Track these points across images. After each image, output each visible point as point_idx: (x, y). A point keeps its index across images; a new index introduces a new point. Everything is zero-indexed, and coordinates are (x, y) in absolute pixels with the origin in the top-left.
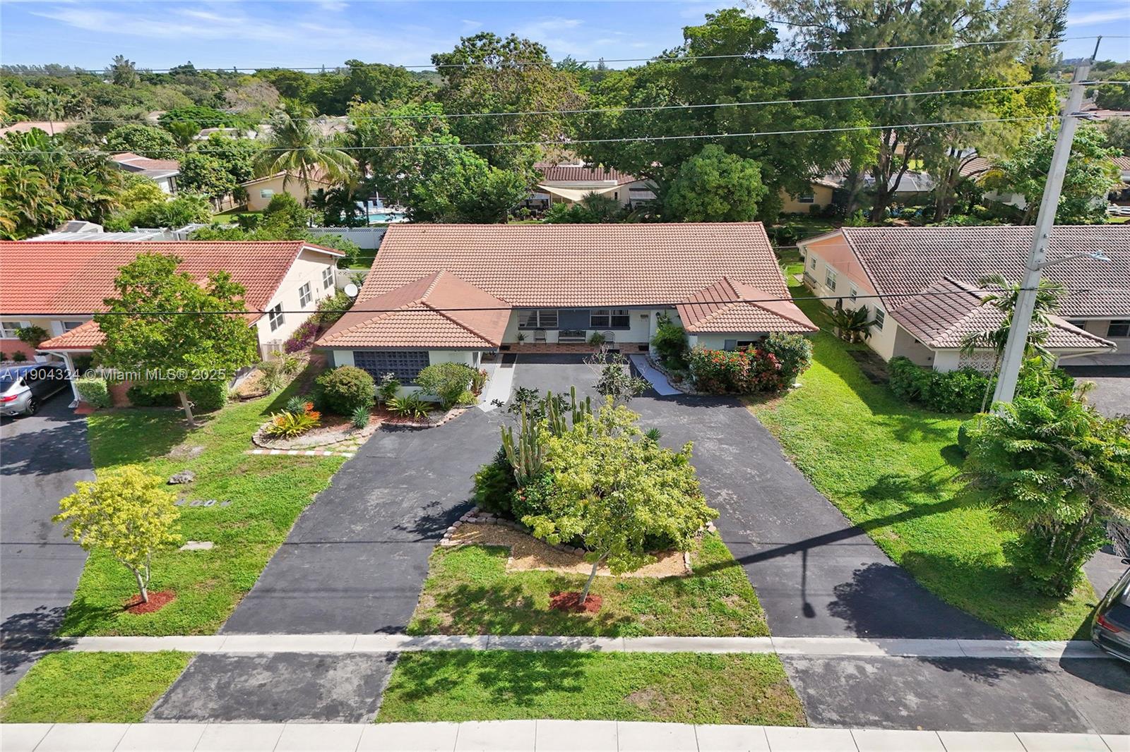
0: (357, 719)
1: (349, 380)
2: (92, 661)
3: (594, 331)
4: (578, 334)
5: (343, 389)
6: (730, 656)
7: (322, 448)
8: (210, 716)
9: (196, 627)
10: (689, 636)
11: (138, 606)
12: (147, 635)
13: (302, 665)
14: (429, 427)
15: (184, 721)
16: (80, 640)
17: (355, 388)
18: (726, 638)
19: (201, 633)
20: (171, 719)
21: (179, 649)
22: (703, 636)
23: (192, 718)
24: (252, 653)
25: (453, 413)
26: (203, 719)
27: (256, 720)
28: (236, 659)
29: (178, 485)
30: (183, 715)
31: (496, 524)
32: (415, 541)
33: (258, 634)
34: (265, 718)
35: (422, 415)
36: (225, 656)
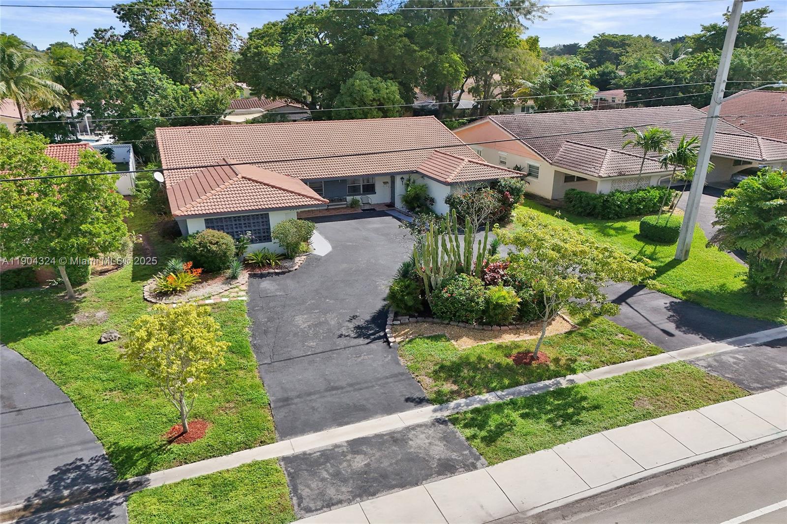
0: (474, 467)
1: (218, 240)
2: (186, 489)
3: (352, 197)
4: (341, 200)
5: (214, 248)
6: (656, 368)
7: (216, 297)
8: (354, 497)
9: (255, 440)
10: (620, 362)
11: (181, 436)
12: (214, 456)
13: (383, 443)
14: (290, 271)
15: (335, 507)
16: (152, 476)
17: (224, 246)
18: (642, 359)
19: (263, 443)
20: (321, 509)
21: (259, 459)
22: (628, 361)
23: (340, 502)
24: (327, 446)
25: (299, 260)
26: (350, 502)
27: (396, 489)
28: (318, 454)
29: (111, 342)
30: (330, 504)
31: (417, 322)
32: (367, 344)
33: (314, 432)
34: (403, 485)
35: (276, 263)
36: (304, 454)
